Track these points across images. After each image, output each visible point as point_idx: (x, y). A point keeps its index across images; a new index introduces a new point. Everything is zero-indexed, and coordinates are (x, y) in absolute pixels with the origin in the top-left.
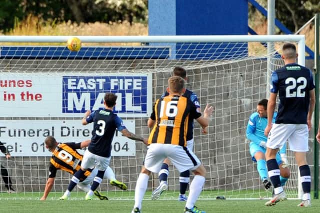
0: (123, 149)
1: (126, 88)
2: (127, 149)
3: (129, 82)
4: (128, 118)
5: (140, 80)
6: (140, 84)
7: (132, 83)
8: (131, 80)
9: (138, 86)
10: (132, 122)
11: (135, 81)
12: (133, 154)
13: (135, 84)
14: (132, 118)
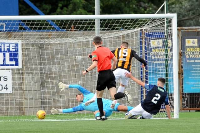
0: (4, 89)
1: (6, 50)
2: (7, 89)
3: (7, 46)
4: (7, 69)
5: (14, 45)
6: (14, 47)
7: (9, 46)
8: (8, 45)
9: (13, 49)
10: (10, 71)
11: (11, 45)
12: (11, 92)
13: (11, 47)
14: (9, 69)
